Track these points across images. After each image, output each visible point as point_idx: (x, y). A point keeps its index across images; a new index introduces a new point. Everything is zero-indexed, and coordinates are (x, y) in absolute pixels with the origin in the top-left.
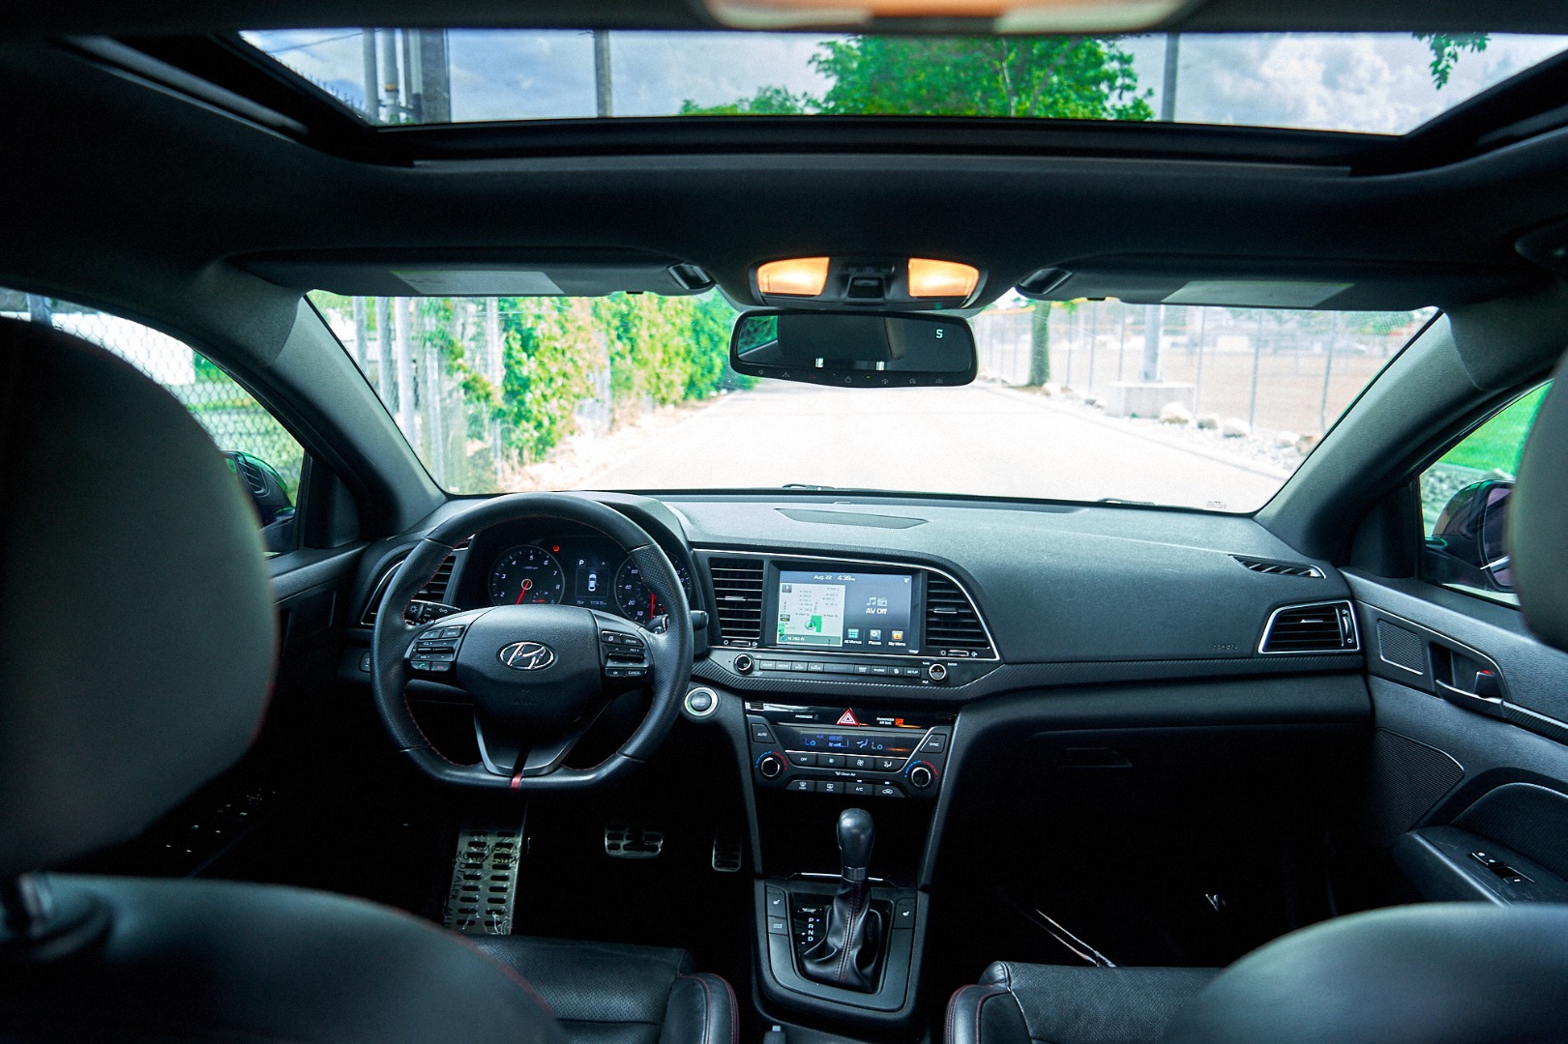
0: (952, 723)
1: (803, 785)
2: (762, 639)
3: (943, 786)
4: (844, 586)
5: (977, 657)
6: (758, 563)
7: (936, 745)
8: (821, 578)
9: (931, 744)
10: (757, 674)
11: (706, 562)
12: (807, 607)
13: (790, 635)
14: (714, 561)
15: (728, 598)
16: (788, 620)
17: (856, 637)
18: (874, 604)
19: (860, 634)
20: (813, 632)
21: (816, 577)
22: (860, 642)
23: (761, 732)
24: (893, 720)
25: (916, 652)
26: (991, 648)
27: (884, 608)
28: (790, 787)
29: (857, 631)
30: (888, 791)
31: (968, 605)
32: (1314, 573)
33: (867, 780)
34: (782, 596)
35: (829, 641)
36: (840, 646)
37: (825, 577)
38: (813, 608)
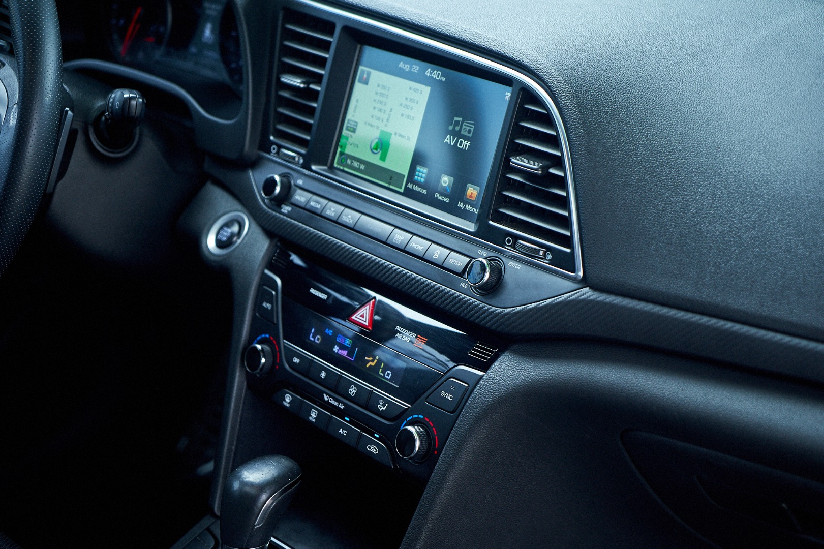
1: (287, 400)
2: (310, 155)
4: (429, 89)
5: (552, 262)
6: (329, 27)
7: (449, 397)
8: (407, 68)
9: (442, 394)
10: (285, 208)
11: (280, 12)
12: (380, 115)
13: (351, 157)
14: (288, 14)
15: (288, 79)
16: (354, 131)
18: (457, 128)
19: (428, 177)
20: (375, 159)
21: (401, 65)
22: (425, 192)
23: (268, 301)
24: (414, 336)
25: (474, 229)
26: (573, 253)
27: (468, 139)
30: (373, 449)
31: (560, 163)
33: (354, 421)
34: (358, 89)
35: (391, 178)
36: (402, 190)
37: (411, 68)
38: (385, 116)
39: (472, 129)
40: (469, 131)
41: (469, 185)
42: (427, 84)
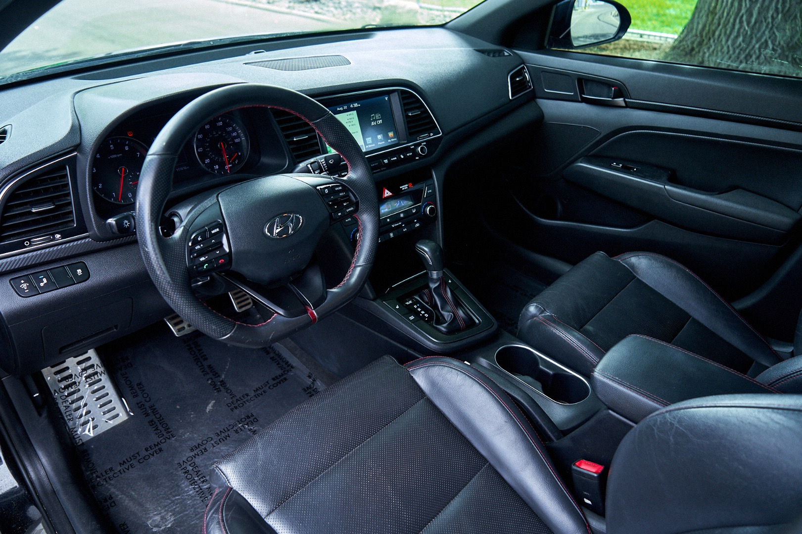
0: (432, 176)
3: (439, 211)
5: (433, 136)
7: (430, 191)
9: (428, 192)
17: (371, 142)
18: (374, 118)
19: (372, 140)
21: (338, 109)
22: (374, 145)
24: (408, 185)
25: (406, 142)
26: (438, 128)
27: (380, 119)
29: (370, 138)
30: (418, 225)
31: (423, 106)
32: (506, 54)
33: (406, 223)
37: (343, 108)
39: (380, 115)
40: (379, 117)
42: (354, 110)
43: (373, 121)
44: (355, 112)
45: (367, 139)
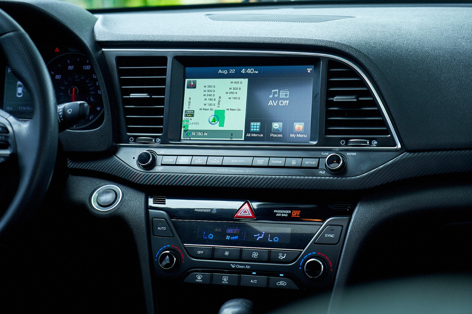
0: (350, 214)
1: (199, 278)
2: (166, 135)
3: (337, 277)
4: (247, 80)
5: (378, 145)
6: (163, 60)
7: (332, 236)
8: (225, 72)
9: (326, 235)
10: (158, 169)
11: (114, 62)
12: (211, 102)
13: (194, 131)
14: (121, 60)
15: (133, 95)
16: (192, 116)
17: (258, 130)
18: (276, 96)
19: (262, 127)
20: (216, 127)
21: (220, 71)
22: (262, 135)
23: (161, 226)
24: (290, 212)
25: (315, 143)
26: (392, 136)
27: (286, 99)
28: (187, 280)
29: (259, 124)
30: (282, 283)
31: (369, 93)
33: (261, 272)
34: (188, 92)
35: (232, 135)
36: (243, 139)
37: (228, 71)
38: (216, 102)
39: (288, 94)
40: (286, 95)
41: (295, 123)
42: (244, 78)
43: (272, 99)
44: (245, 81)
45: (252, 124)
